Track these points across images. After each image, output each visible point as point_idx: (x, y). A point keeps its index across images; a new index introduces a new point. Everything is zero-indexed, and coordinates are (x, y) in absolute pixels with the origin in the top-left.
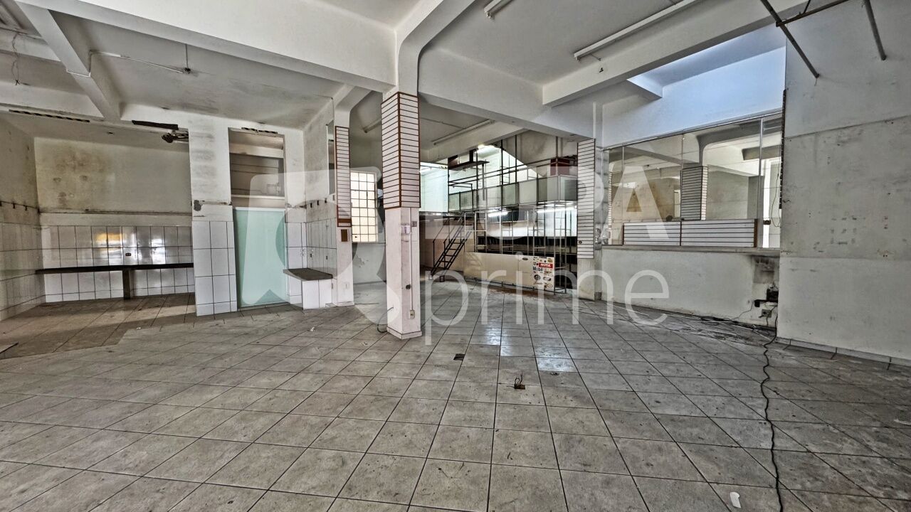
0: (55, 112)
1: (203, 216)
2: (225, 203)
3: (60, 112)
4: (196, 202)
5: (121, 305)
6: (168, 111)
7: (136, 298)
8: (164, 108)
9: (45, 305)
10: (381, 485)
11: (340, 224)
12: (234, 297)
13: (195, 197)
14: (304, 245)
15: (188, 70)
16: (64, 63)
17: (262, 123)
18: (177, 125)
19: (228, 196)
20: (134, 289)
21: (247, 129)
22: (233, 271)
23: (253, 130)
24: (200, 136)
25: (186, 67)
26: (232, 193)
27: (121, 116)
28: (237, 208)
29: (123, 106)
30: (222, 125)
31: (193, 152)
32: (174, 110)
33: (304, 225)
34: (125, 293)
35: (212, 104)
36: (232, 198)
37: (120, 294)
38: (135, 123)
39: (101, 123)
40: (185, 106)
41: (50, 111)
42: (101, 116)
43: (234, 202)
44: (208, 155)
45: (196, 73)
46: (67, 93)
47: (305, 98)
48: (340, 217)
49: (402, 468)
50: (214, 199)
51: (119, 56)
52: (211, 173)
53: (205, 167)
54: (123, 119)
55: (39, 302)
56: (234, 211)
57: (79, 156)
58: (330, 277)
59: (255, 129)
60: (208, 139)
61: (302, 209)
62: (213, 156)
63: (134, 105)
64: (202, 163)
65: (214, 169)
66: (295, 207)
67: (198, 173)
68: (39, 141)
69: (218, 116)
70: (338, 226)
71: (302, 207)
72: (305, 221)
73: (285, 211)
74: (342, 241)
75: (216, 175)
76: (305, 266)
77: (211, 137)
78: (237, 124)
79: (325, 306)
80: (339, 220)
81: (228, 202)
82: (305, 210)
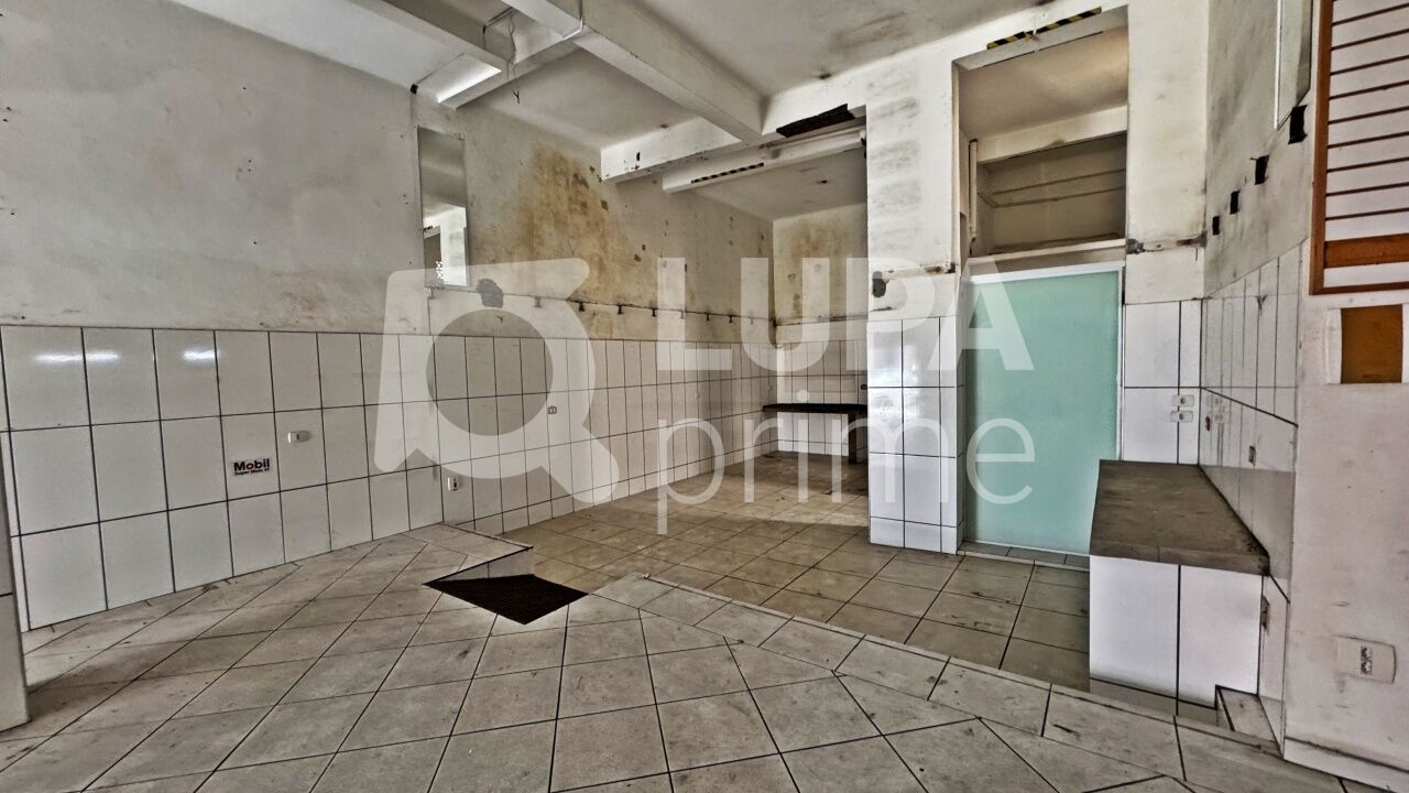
2: (938, 270)
6: (831, 82)
8: (823, 77)
9: (777, 454)
11: (1334, 276)
14: (1191, 377)
18: (845, 107)
19: (947, 248)
21: (1001, 42)
23: (1021, 36)
24: (888, 113)
27: (762, 127)
29: (764, 104)
32: (839, 71)
33: (1192, 310)
34: (851, 453)
38: (784, 131)
43: (969, 262)
44: (905, 153)
48: (1334, 232)
50: (916, 261)
52: (910, 196)
53: (897, 185)
54: (764, 132)
56: (965, 289)
57: (813, 235)
58: (1254, 562)
59: (1026, 30)
60: (908, 113)
61: (1189, 251)
62: (915, 152)
63: (778, 97)
64: (894, 177)
65: (916, 185)
66: (1159, 248)
67: (882, 206)
68: (780, 225)
69: (928, 39)
70: (1318, 288)
71: (1188, 243)
72: (1200, 293)
73: (1124, 268)
74: (1346, 379)
75: (919, 199)
76: (1189, 456)
77: (911, 105)
78: (974, 41)
79: (1209, 694)
80: (1328, 253)
81: (946, 266)
82: (1202, 251)
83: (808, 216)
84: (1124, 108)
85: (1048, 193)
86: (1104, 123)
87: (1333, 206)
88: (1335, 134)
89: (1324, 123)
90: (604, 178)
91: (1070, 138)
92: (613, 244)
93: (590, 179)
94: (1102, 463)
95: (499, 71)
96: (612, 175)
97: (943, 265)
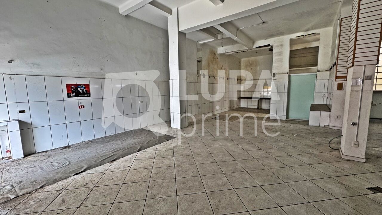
0: (238, 51)
1: (276, 79)
2: (285, 73)
3: (239, 51)
4: (274, 74)
5: (257, 111)
6: (267, 40)
7: (261, 109)
8: (266, 39)
9: (240, 108)
10: (220, 202)
11: (337, 80)
12: (285, 114)
13: (274, 72)
14: (326, 91)
15: (264, 22)
16: (231, 37)
17: (306, 31)
18: (269, 44)
19: (287, 69)
20: (261, 106)
21: (299, 36)
22: (286, 103)
23: (302, 36)
24: (278, 46)
25: (262, 22)
26: (289, 68)
27: (253, 47)
28: (291, 75)
29: (253, 43)
30: (286, 39)
31: (274, 54)
32: (269, 38)
33: (327, 81)
34: (258, 107)
35: (280, 31)
36: (289, 70)
37: (256, 107)
38: (257, 48)
39: (250, 50)
40: (272, 36)
41: (237, 51)
42: (248, 49)
43: (290, 72)
44: (280, 53)
45: (267, 22)
46: (237, 45)
47: (322, 10)
48: (338, 75)
49: (234, 205)
50: (281, 71)
51: (244, 28)
52: (281, 61)
54: (253, 48)
55: (239, 107)
56: (290, 76)
57: (251, 62)
58: (329, 110)
59: (303, 35)
60: (281, 47)
61: (327, 72)
62: (282, 53)
63: (256, 42)
64: (277, 57)
65: (282, 59)
66: (322, 71)
67: (275, 62)
68: (243, 60)
69: (286, 35)
70: (336, 81)
71: (327, 71)
72: (328, 79)
73: (317, 74)
74: (338, 90)
75: (282, 61)
76: (325, 103)
77: (282, 45)
78: (294, 36)
79: (323, 126)
80: (337, 77)
81: (287, 73)
82: (329, 72)
83: (250, 58)
84: (319, 42)
85: (302, 55)
86: (315, 44)
87: (338, 73)
88: (338, 66)
89: (337, 65)
90: (218, 53)
91: (308, 47)
92: (219, 66)
93: (216, 54)
94: (311, 105)
95: (214, 40)
96: (220, 53)
97: (286, 72)
